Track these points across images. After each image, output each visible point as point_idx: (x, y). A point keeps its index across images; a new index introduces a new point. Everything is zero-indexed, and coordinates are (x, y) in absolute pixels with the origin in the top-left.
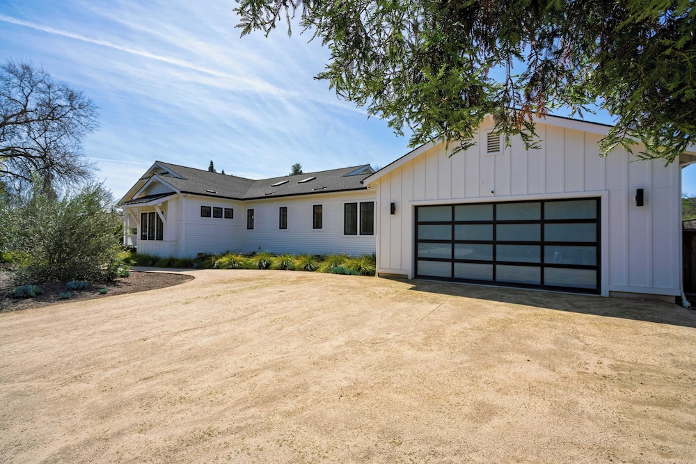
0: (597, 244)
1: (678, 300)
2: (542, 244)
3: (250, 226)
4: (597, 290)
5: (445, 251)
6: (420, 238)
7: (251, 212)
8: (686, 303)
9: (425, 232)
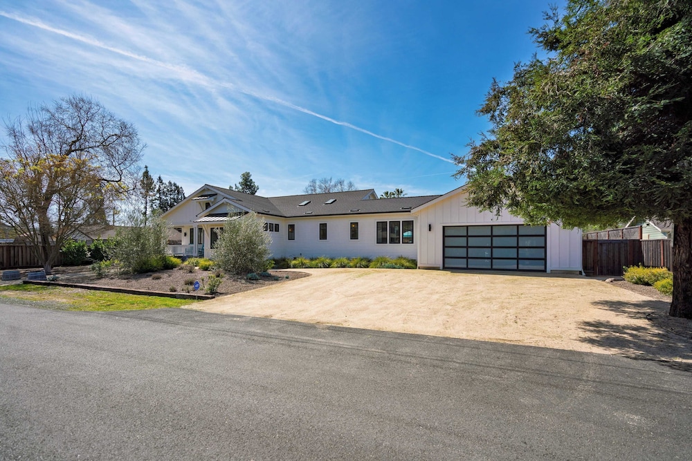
0: (545, 247)
1: (580, 273)
2: (518, 247)
3: (291, 236)
4: (545, 271)
5: (462, 252)
6: (446, 245)
7: (292, 227)
8: (584, 274)
9: (450, 242)
